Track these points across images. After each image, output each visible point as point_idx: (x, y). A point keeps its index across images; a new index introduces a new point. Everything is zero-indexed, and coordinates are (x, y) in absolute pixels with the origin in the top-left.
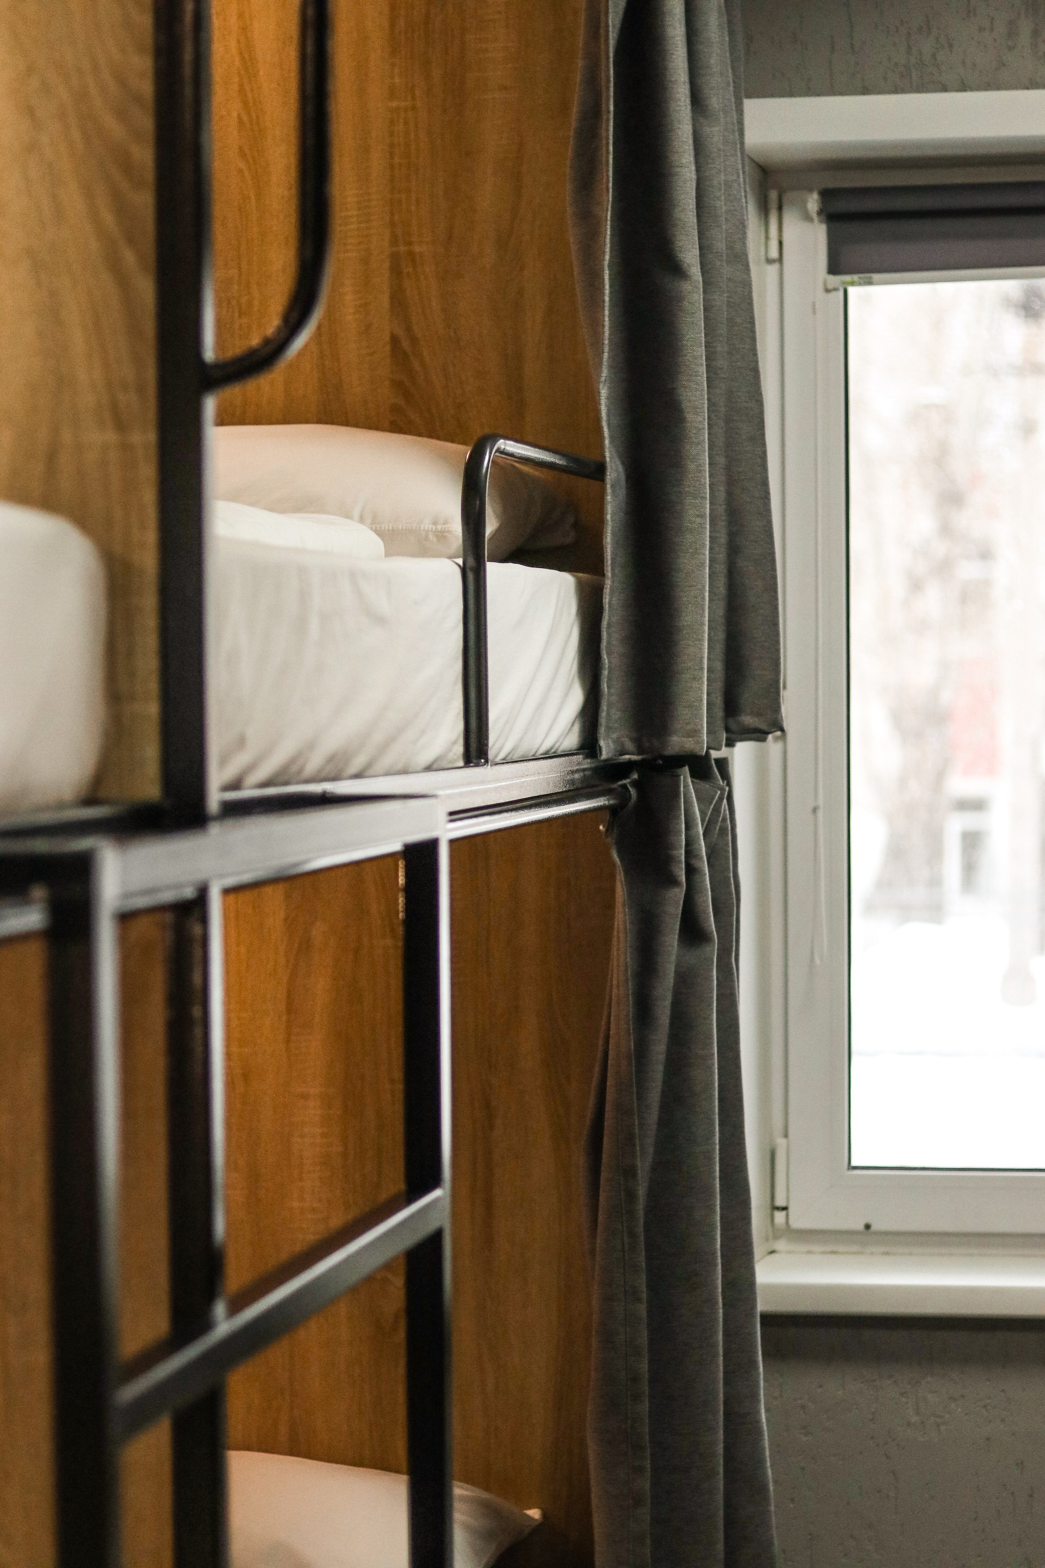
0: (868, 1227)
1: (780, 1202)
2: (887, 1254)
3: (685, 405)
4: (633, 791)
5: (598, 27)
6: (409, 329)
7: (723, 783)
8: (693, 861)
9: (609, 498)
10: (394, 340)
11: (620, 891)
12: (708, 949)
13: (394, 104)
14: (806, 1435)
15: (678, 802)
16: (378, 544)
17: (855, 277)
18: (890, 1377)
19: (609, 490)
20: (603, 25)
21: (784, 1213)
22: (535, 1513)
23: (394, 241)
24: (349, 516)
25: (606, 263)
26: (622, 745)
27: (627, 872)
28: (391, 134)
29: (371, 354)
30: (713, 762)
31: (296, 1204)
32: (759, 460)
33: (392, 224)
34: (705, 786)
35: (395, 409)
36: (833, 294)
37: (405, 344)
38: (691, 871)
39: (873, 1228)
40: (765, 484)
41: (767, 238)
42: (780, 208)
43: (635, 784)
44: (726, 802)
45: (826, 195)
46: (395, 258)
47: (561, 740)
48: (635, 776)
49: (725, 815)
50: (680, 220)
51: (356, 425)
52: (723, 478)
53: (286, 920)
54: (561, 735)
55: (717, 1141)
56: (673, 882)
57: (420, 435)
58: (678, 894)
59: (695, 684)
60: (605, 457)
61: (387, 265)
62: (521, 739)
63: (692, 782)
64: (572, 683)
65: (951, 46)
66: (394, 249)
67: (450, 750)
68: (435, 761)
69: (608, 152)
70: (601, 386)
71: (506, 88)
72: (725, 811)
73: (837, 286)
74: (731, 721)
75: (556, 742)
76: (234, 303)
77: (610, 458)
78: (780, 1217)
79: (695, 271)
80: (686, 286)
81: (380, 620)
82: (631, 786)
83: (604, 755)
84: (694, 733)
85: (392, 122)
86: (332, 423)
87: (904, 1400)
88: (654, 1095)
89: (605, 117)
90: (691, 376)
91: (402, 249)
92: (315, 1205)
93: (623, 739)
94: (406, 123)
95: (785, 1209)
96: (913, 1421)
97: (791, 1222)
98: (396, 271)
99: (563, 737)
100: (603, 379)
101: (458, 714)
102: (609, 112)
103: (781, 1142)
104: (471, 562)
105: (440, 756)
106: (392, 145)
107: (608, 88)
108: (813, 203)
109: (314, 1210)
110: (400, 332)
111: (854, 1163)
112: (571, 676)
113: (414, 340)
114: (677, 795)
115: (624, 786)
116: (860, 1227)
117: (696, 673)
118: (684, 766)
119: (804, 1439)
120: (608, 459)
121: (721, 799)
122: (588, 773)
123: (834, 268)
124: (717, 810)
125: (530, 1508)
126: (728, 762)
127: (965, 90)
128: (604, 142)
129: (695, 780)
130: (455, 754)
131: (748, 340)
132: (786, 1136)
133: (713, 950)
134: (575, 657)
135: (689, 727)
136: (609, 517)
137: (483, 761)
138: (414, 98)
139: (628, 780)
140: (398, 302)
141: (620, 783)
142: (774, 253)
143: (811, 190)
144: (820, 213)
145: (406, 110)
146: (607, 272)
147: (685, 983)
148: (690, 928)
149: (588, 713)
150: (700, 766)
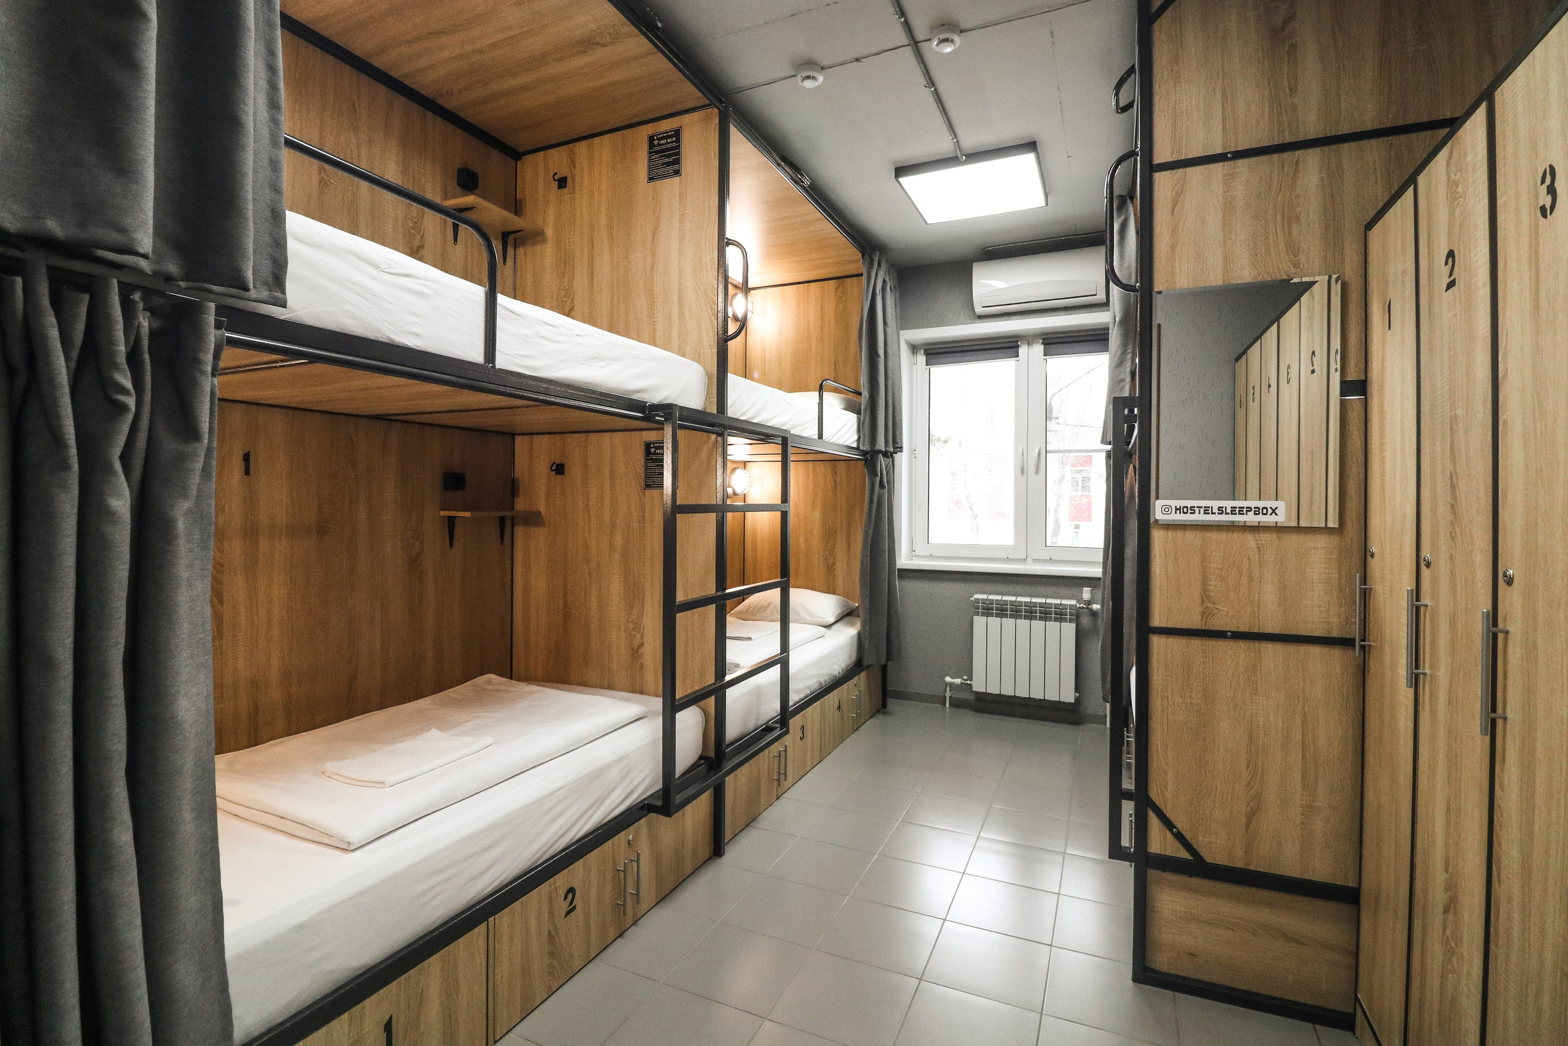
3: (880, 382)
4: (869, 457)
7: (891, 459)
9: (863, 400)
11: (867, 479)
14: (909, 594)
15: (879, 461)
17: (932, 366)
19: (863, 398)
22: (857, 605)
26: (867, 447)
27: (868, 474)
30: (889, 455)
34: (885, 458)
36: (927, 368)
39: (932, 555)
42: (915, 353)
44: (892, 463)
45: (926, 349)
48: (869, 454)
49: (892, 465)
50: (879, 346)
52: (891, 398)
55: (887, 528)
56: (878, 476)
58: (879, 478)
59: (882, 438)
62: (833, 439)
63: (883, 457)
64: (854, 434)
67: (815, 436)
69: (864, 334)
70: (861, 377)
74: (892, 447)
75: (849, 444)
77: (863, 391)
78: (914, 552)
79: (882, 356)
80: (880, 359)
83: (861, 449)
84: (883, 447)
88: (873, 517)
89: (864, 326)
90: (881, 376)
101: (816, 430)
104: (820, 401)
107: (865, 321)
114: (879, 459)
116: (929, 555)
117: (881, 434)
118: (881, 454)
121: (890, 462)
124: (889, 464)
126: (892, 455)
128: (863, 331)
133: (886, 490)
134: (855, 430)
135: (881, 446)
136: (863, 405)
137: (822, 440)
139: (867, 455)
140: (835, 370)
141: (865, 455)
143: (922, 349)
144: (924, 353)
146: (863, 356)
147: (880, 497)
148: (882, 486)
149: (858, 440)
150: (886, 454)
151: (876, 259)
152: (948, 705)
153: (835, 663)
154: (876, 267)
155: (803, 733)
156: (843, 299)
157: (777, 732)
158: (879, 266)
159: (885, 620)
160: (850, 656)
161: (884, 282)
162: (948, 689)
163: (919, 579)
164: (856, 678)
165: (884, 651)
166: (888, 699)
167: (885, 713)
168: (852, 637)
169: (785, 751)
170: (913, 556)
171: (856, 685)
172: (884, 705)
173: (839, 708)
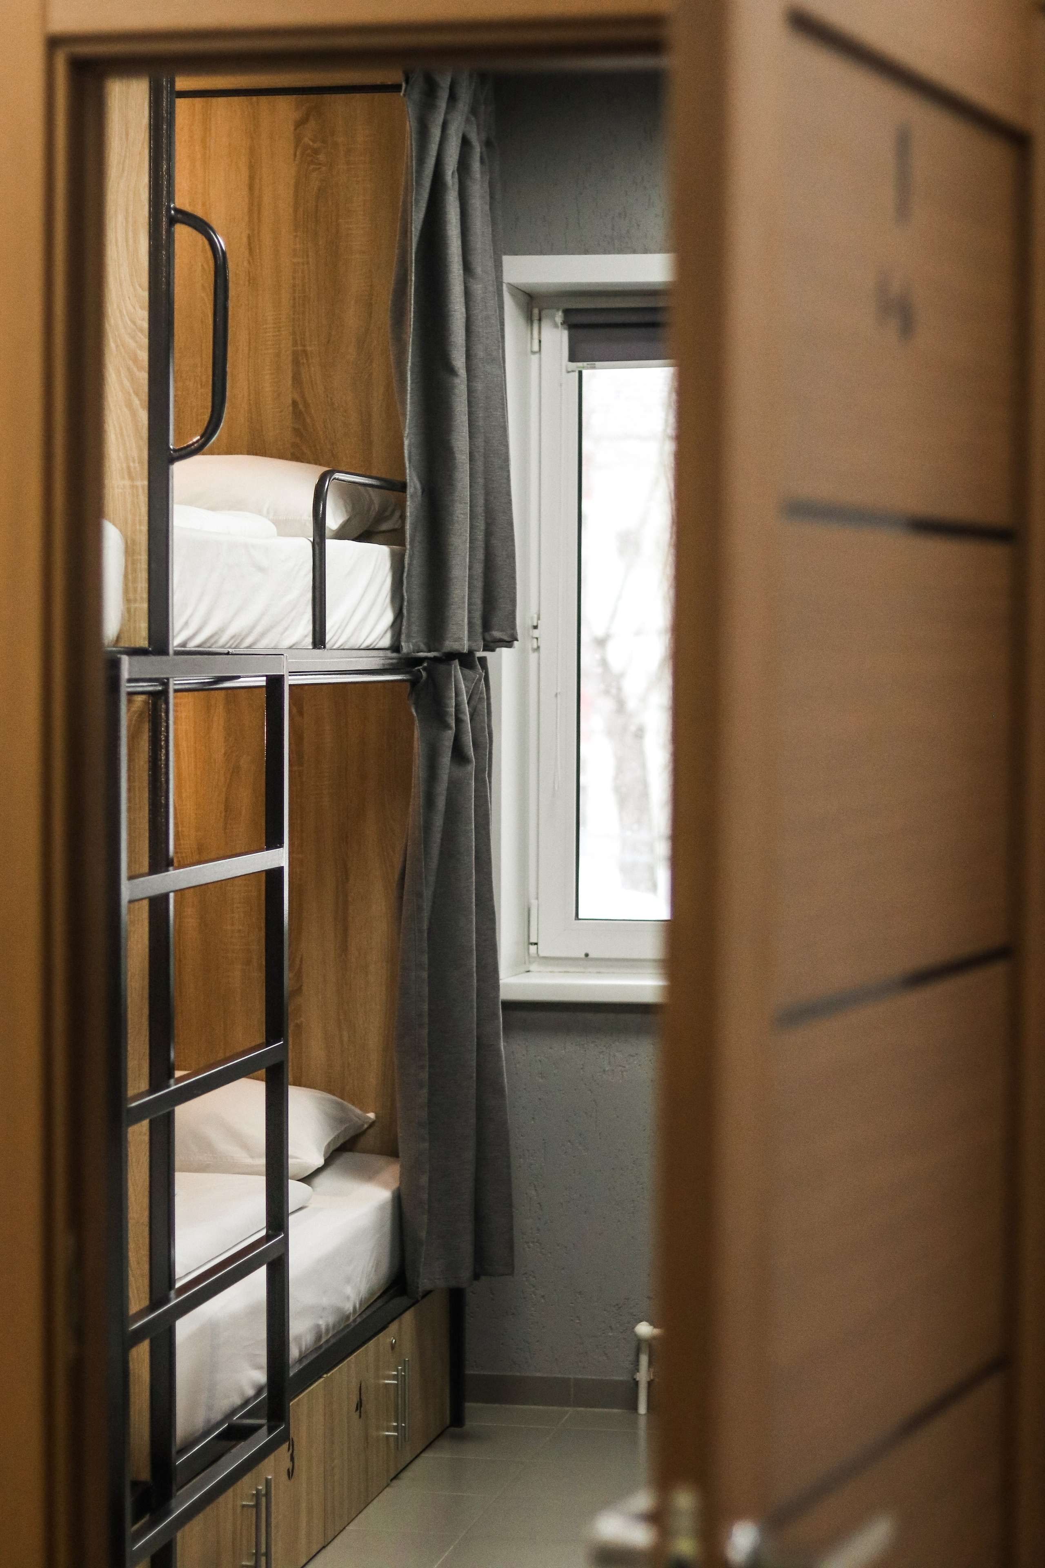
0: (587, 955)
1: (533, 940)
2: (599, 973)
3: (455, 449)
4: (424, 674)
5: (406, 231)
6: (303, 397)
7: (483, 671)
8: (461, 716)
9: (408, 503)
10: (295, 403)
11: (417, 733)
12: (469, 768)
13: (295, 260)
14: (542, 1078)
15: (451, 680)
16: (273, 529)
17: (585, 364)
18: (593, 1042)
19: (408, 499)
20: (409, 230)
21: (536, 946)
22: (372, 1115)
23: (295, 343)
24: (260, 513)
25: (409, 368)
26: (419, 647)
27: (420, 721)
28: (294, 278)
29: (281, 411)
30: (476, 659)
31: (229, 927)
32: (505, 481)
33: (294, 333)
34: (467, 671)
35: (294, 445)
36: (572, 374)
37: (301, 406)
38: (459, 721)
39: (590, 956)
40: (509, 494)
41: (532, 338)
42: (540, 320)
43: (425, 669)
44: (483, 682)
45: (567, 312)
46: (295, 353)
47: (377, 641)
48: (425, 665)
49: (482, 690)
50: (454, 342)
51: (272, 456)
52: (483, 492)
53: (225, 754)
54: (377, 638)
55: (474, 880)
56: (447, 726)
57: (309, 462)
58: (451, 734)
59: (459, 611)
60: (406, 480)
61: (290, 358)
62: (349, 638)
63: (460, 669)
64: (386, 608)
65: (638, 225)
66: (295, 348)
67: (303, 640)
68: (294, 645)
69: (411, 304)
70: (405, 439)
71: (364, 253)
72: (482, 687)
73: (574, 369)
74: (486, 634)
75: (374, 642)
76: (198, 379)
77: (410, 480)
78: (533, 949)
79: (462, 372)
80: (457, 381)
81: (262, 569)
82: (423, 670)
83: (405, 650)
84: (460, 639)
85: (295, 271)
86: (256, 454)
87: (601, 1056)
88: (435, 851)
89: (409, 283)
90: (459, 432)
91: (300, 348)
92: (240, 927)
93: (419, 643)
94: (303, 272)
95: (536, 944)
96: (607, 1069)
97: (539, 953)
98: (296, 363)
99: (379, 639)
100: (406, 435)
101: (309, 621)
102: (411, 280)
103: (534, 902)
104: (317, 540)
105: (297, 642)
106: (294, 286)
107: (411, 266)
108: (559, 317)
109: (239, 931)
110: (297, 398)
111: (580, 917)
112: (385, 604)
113: (306, 405)
114: (450, 676)
115: (419, 670)
116: (583, 956)
117: (460, 604)
118: (455, 659)
119: (541, 1080)
120: (408, 481)
121: (480, 680)
122: (394, 661)
123: (573, 358)
124: (477, 686)
125: (368, 1113)
126: (486, 659)
127: (646, 253)
128: (409, 297)
129: (463, 668)
130: (306, 642)
131: (500, 410)
132: (537, 898)
133: (472, 768)
134: (388, 594)
135: (456, 636)
136: (408, 514)
137: (322, 647)
138: (308, 256)
139: (421, 667)
140: (297, 379)
141: (416, 668)
142: (536, 348)
143: (558, 310)
144: (563, 323)
145: (303, 264)
146: (409, 373)
147: (456, 787)
148: (459, 755)
149: (396, 627)
150: (467, 660)
151: (445, 83)
152: (642, 1409)
153: (348, 1280)
154: (442, 104)
155: (292, 1458)
156: (322, 157)
157: (262, 1439)
158: (453, 98)
159: (470, 1155)
160: (377, 1265)
161: (465, 142)
162: (644, 1360)
163: (565, 1029)
164: (394, 1327)
165: (466, 1245)
166: (468, 1405)
167: (462, 1438)
168: (381, 1208)
169: (268, 1494)
170: (531, 959)
171: (393, 1347)
172: (457, 1418)
173: (359, 1405)
